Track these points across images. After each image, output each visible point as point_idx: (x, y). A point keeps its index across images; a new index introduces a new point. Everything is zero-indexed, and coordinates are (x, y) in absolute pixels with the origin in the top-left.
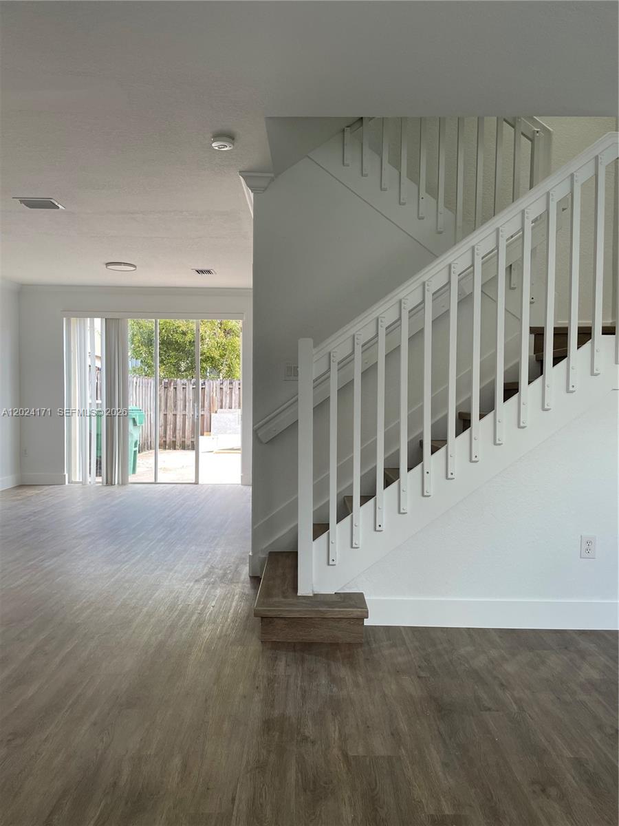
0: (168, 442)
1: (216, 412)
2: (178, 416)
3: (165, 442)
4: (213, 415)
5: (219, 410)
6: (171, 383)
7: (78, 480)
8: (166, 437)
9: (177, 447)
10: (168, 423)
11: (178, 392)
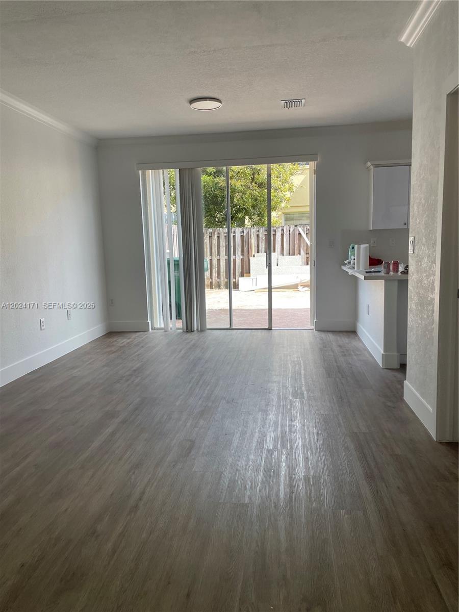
0: (214, 283)
1: (254, 256)
2: (221, 261)
3: (211, 283)
4: (251, 258)
5: (257, 254)
6: (214, 232)
7: (159, 326)
8: (212, 279)
9: (221, 287)
10: (214, 267)
11: (221, 240)
